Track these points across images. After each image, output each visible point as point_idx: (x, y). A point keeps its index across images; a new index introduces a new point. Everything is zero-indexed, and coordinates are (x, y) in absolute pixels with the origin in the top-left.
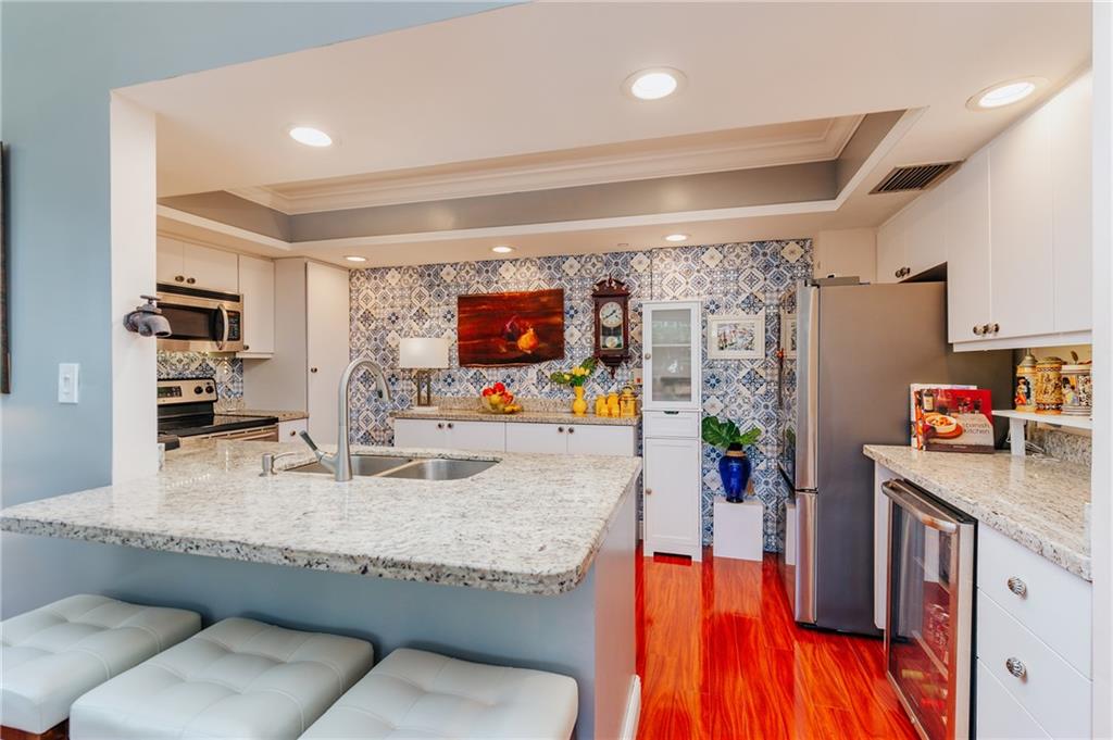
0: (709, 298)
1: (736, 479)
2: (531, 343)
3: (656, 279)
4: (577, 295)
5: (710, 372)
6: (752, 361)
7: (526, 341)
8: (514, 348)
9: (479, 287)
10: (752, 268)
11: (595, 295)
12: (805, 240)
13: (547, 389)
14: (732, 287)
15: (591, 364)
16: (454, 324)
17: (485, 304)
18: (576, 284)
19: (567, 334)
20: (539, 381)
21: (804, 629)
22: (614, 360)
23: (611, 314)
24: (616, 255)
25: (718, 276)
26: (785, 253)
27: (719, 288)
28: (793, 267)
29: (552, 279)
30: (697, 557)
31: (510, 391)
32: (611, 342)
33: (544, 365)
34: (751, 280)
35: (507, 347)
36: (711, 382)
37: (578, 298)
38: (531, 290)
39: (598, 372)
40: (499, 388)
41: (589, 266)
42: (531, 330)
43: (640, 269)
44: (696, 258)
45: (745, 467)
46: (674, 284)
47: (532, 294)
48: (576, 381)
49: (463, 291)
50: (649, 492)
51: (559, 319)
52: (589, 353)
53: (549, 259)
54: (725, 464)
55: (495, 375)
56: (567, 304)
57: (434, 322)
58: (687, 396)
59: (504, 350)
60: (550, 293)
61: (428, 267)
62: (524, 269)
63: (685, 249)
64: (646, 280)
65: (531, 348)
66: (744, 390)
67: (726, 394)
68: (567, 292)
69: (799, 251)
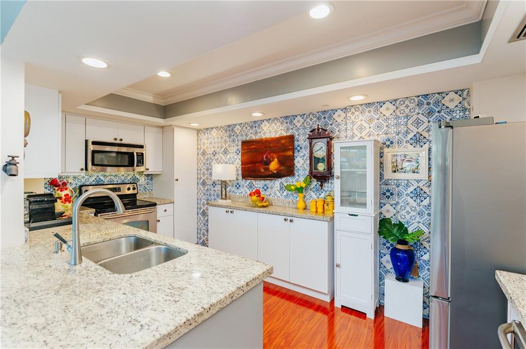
0: (385, 137)
2: (276, 167)
3: (349, 126)
4: (301, 138)
5: (385, 187)
6: (418, 181)
7: (274, 166)
8: (267, 169)
9: (252, 136)
10: (418, 114)
11: (310, 138)
12: (462, 90)
13: (285, 193)
14: (403, 129)
15: (308, 180)
16: (240, 156)
17: (254, 145)
18: (301, 131)
19: (296, 161)
20: (281, 188)
22: (322, 178)
23: (320, 148)
24: (324, 112)
25: (392, 122)
26: (446, 101)
27: (393, 130)
29: (288, 129)
30: (371, 315)
31: (263, 194)
32: (321, 167)
33: (284, 179)
34: (418, 123)
35: (264, 169)
36: (387, 195)
37: (302, 141)
38: (277, 136)
40: (257, 192)
41: (308, 120)
42: (276, 159)
43: (339, 120)
44: (376, 110)
45: (411, 258)
46: (361, 128)
47: (277, 138)
48: (300, 190)
49: (244, 138)
50: (338, 266)
51: (290, 153)
52: (307, 173)
53: (286, 117)
54: (394, 253)
55: (259, 184)
56: (296, 143)
57: (232, 155)
58: (364, 205)
59: (263, 170)
60: (287, 137)
61: (229, 126)
62: (273, 125)
63: (369, 105)
64: (342, 127)
65: (276, 170)
66: (411, 201)
67: (398, 203)
68: (297, 136)
69: (457, 99)
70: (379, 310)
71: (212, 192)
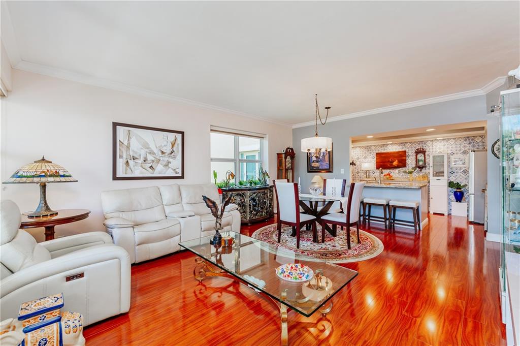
0: (451, 151)
1: (459, 197)
3: (434, 147)
4: (410, 152)
5: (451, 170)
6: (465, 167)
7: (395, 163)
8: (392, 165)
9: (382, 151)
10: (465, 143)
11: (416, 152)
12: (482, 136)
13: (401, 175)
14: (458, 149)
15: (414, 169)
16: (375, 159)
17: (384, 155)
18: (410, 149)
19: (407, 161)
20: (399, 173)
21: (471, 223)
22: (421, 168)
23: (421, 157)
24: (422, 142)
25: (454, 146)
27: (454, 149)
28: (478, 143)
29: (403, 148)
30: (446, 214)
31: (391, 175)
32: (421, 163)
33: (400, 169)
34: (465, 147)
36: (452, 173)
37: (411, 153)
38: (397, 151)
39: (416, 171)
40: (389, 174)
41: (414, 145)
42: (397, 161)
43: (429, 145)
44: (447, 142)
45: (462, 194)
46: (440, 148)
48: (411, 173)
49: (377, 152)
50: (432, 198)
51: (404, 158)
52: (414, 166)
53: (401, 143)
54: (455, 193)
55: (386, 172)
56: (407, 154)
57: (369, 159)
58: (443, 176)
59: (389, 165)
60: (402, 151)
61: (367, 146)
62: (394, 146)
63: (443, 140)
64: (431, 148)
65: (397, 165)
66: (462, 174)
67: (456, 176)
68: (407, 151)
69: (481, 139)
70: (449, 215)
71: (357, 176)
